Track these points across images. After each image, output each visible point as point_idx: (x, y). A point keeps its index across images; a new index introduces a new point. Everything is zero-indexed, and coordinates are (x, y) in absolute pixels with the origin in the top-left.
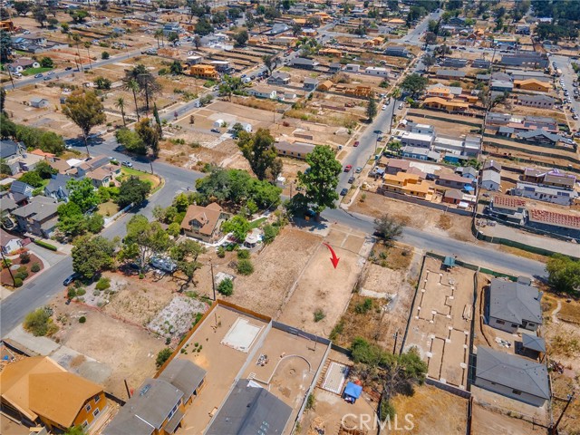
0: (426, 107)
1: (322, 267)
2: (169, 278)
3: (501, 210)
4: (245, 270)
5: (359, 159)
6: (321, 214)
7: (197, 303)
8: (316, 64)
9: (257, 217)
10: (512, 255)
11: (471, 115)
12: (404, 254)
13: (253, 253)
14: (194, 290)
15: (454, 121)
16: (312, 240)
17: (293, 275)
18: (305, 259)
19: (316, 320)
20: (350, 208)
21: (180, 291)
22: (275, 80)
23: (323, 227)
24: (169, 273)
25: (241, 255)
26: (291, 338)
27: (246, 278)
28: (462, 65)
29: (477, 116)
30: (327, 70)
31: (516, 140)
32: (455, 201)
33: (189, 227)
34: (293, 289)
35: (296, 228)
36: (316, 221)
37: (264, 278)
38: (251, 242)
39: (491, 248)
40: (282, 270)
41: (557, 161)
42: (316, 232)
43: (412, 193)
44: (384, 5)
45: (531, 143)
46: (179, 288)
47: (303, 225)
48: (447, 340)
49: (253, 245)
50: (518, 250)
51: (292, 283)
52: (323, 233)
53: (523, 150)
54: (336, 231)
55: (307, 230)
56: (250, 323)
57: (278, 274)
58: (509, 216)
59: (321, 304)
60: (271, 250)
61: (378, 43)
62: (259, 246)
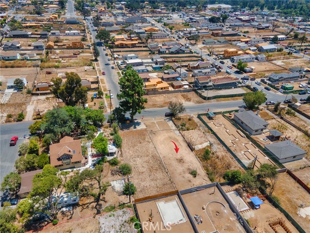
3: (203, 83)
13: (118, 158)
16: (142, 133)
19: (195, 177)
23: (139, 123)
27: (131, 175)
35: (126, 131)
39: (213, 102)
42: (138, 128)
45: (175, 53)
52: (143, 126)
54: (148, 123)
55: (132, 129)
59: (186, 166)
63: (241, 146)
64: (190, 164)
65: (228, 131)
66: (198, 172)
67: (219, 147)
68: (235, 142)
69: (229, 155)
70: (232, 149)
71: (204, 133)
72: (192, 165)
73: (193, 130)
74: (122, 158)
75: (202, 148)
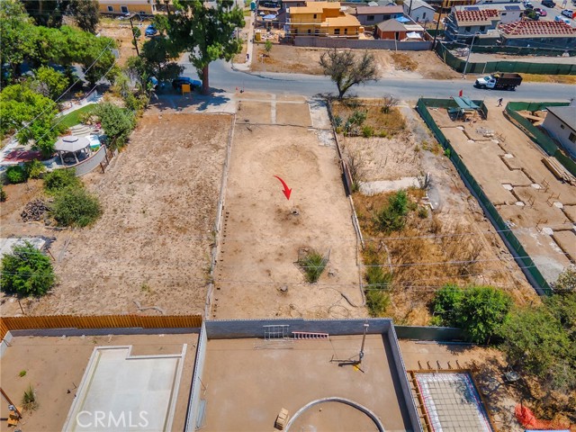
12: (385, 110)
13: (86, 172)
16: (215, 124)
20: (253, 67)
23: (221, 101)
25: (52, 183)
27: (87, 232)
32: (398, 35)
36: (203, 93)
38: (73, 149)
42: (212, 109)
43: (337, 31)
47: (180, 105)
52: (229, 108)
58: (481, 36)
63: (548, 209)
64: (317, 232)
65: (508, 156)
66: (335, 264)
67: (456, 197)
68: (526, 194)
69: (484, 230)
70: (505, 214)
71: (417, 150)
72: (322, 237)
73: (384, 140)
74: (98, 176)
75: (388, 190)
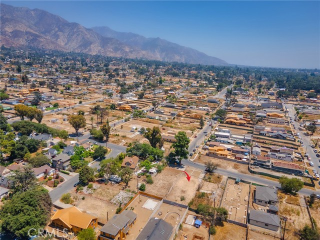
0: (227, 123)
1: (183, 182)
2: (117, 185)
3: (260, 161)
4: (150, 182)
5: (197, 143)
6: (182, 163)
7: (131, 194)
8: (176, 105)
9: (153, 163)
10: (266, 179)
11: (248, 126)
12: (218, 178)
13: (153, 176)
14: (129, 189)
15: (240, 129)
16: (178, 172)
17: (170, 184)
18: (176, 179)
19: (182, 200)
20: (194, 161)
21: (123, 189)
22: (158, 112)
23: (183, 167)
24: (118, 183)
25: (147, 177)
26: (171, 206)
27: (151, 185)
28: (243, 107)
29: (251, 127)
30: (181, 108)
31: (268, 137)
32: (241, 159)
33: (125, 166)
34: (171, 189)
35: (171, 168)
36: (179, 165)
37: (158, 185)
38: (152, 172)
39: (256, 176)
40: (166, 182)
41: (287, 145)
42: (180, 169)
43: (221, 155)
44: (206, 82)
45: (275, 138)
46: (122, 188)
47: (174, 167)
48: (238, 208)
49: (153, 173)
50: (269, 177)
51: (170, 187)
52: (183, 170)
53: (271, 140)
54: (188, 169)
55: (176, 168)
56: (153, 201)
57: (164, 184)
58: (264, 164)
59: (183, 195)
60: (160, 176)
61: (204, 97)
62: (155, 174)
